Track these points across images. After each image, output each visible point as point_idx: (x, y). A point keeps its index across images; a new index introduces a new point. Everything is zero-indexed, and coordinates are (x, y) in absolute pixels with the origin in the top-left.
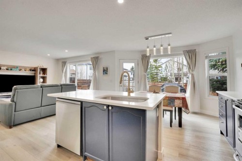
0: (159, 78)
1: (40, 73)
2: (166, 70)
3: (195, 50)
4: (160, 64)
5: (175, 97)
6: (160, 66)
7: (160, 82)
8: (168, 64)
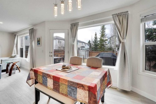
7: (106, 51)
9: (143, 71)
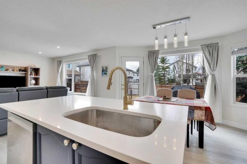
0: (166, 79)
1: (31, 74)
2: (174, 71)
3: (218, 43)
4: (167, 65)
5: (195, 107)
6: (168, 67)
7: (167, 84)
8: (176, 64)
9: (234, 103)
